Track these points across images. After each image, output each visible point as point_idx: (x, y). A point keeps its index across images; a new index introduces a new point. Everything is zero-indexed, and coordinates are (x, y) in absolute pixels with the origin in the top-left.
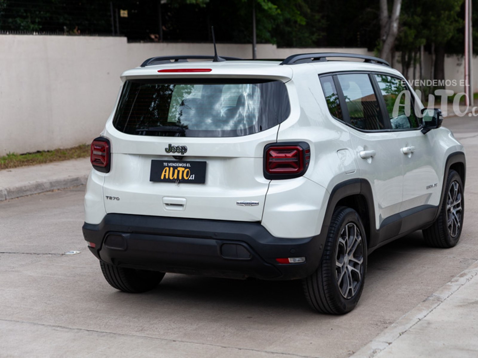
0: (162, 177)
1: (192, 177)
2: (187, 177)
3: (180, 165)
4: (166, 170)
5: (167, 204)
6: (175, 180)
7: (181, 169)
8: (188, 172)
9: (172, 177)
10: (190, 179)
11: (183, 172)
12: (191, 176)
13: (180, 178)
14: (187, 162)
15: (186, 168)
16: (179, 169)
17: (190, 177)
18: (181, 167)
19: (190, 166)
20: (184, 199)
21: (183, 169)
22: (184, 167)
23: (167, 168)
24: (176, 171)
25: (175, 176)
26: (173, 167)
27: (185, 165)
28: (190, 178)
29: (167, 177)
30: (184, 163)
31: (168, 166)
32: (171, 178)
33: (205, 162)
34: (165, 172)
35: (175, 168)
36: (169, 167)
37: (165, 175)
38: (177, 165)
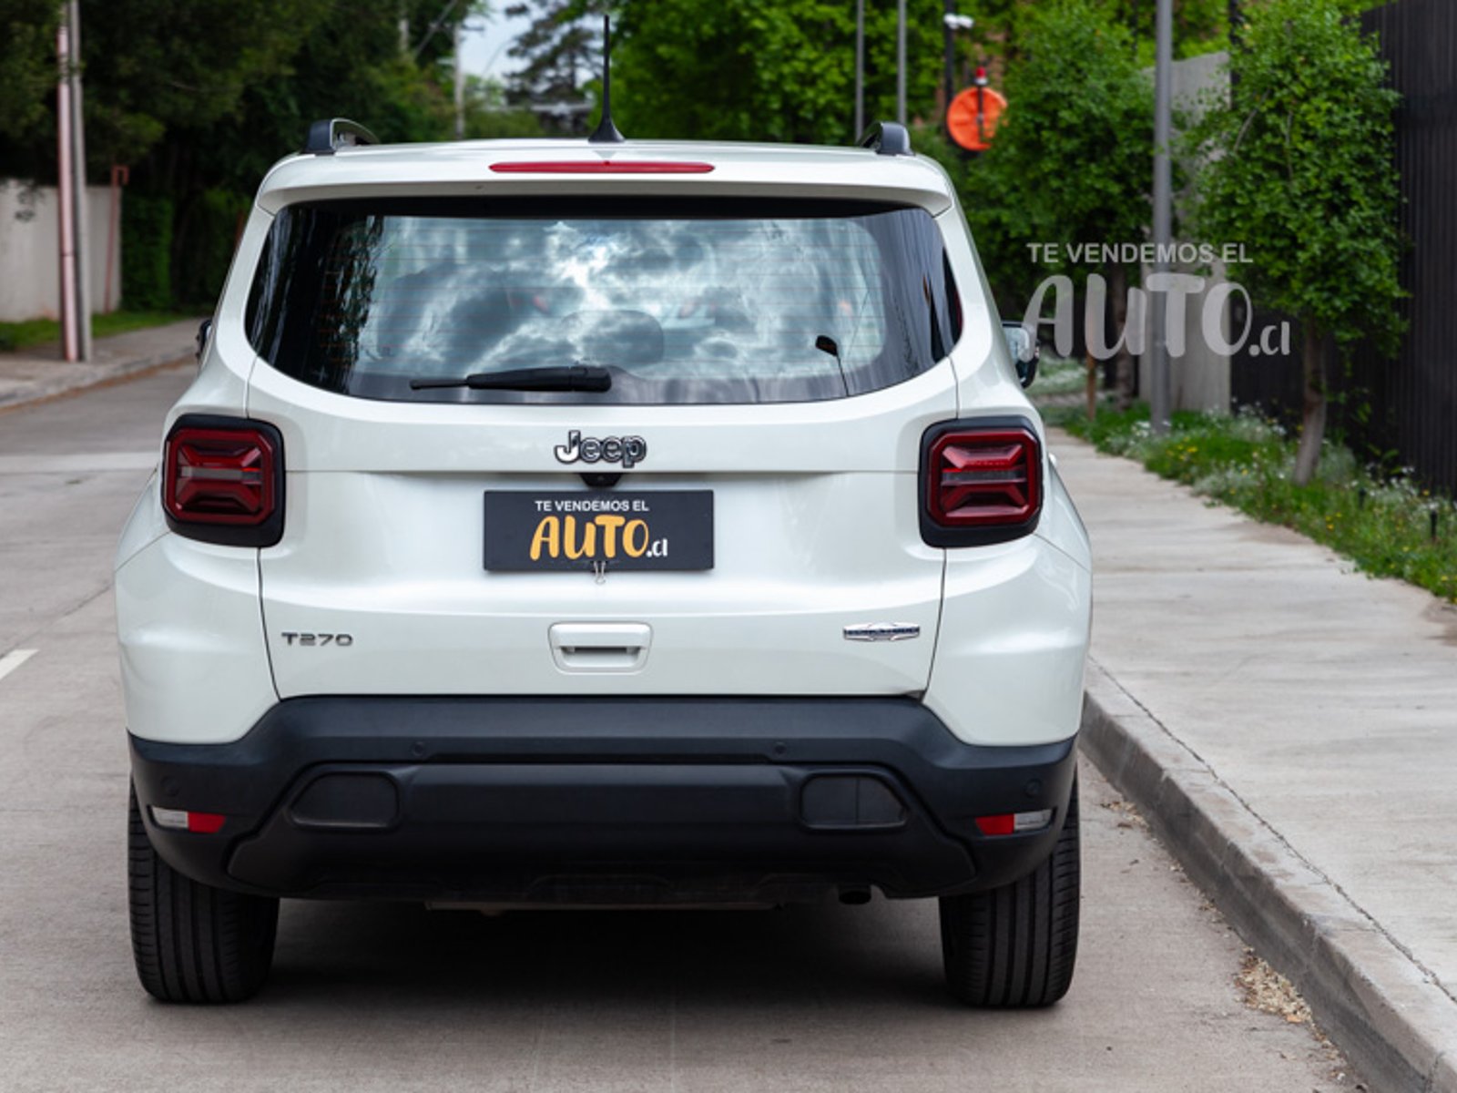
0: (535, 553)
1: (660, 548)
2: (637, 546)
3: (606, 506)
4: (548, 525)
5: (565, 650)
6: (587, 562)
7: (611, 523)
8: (639, 530)
9: (577, 550)
10: (649, 554)
11: (619, 531)
12: (655, 544)
13: (610, 551)
14: (631, 496)
15: (629, 515)
16: (600, 520)
17: (649, 548)
18: (611, 513)
19: (644, 509)
20: (643, 629)
21: (620, 521)
22: (620, 513)
23: (554, 521)
24: (590, 530)
25: (589, 548)
26: (575, 514)
27: (625, 505)
28: (654, 552)
29: (554, 552)
30: (621, 500)
31: (554, 512)
32: (571, 553)
33: (710, 494)
34: (546, 533)
35: (583, 518)
36: (561, 516)
37: (545, 546)
38: (593, 506)
